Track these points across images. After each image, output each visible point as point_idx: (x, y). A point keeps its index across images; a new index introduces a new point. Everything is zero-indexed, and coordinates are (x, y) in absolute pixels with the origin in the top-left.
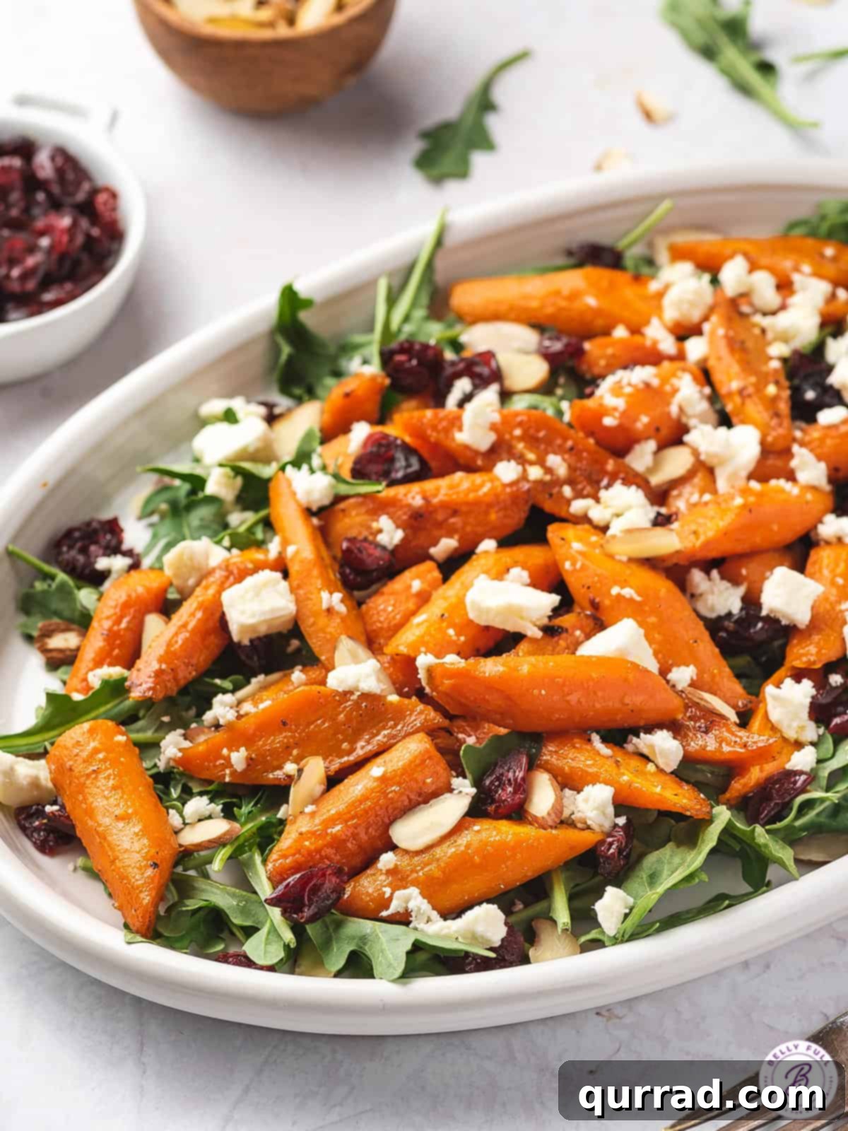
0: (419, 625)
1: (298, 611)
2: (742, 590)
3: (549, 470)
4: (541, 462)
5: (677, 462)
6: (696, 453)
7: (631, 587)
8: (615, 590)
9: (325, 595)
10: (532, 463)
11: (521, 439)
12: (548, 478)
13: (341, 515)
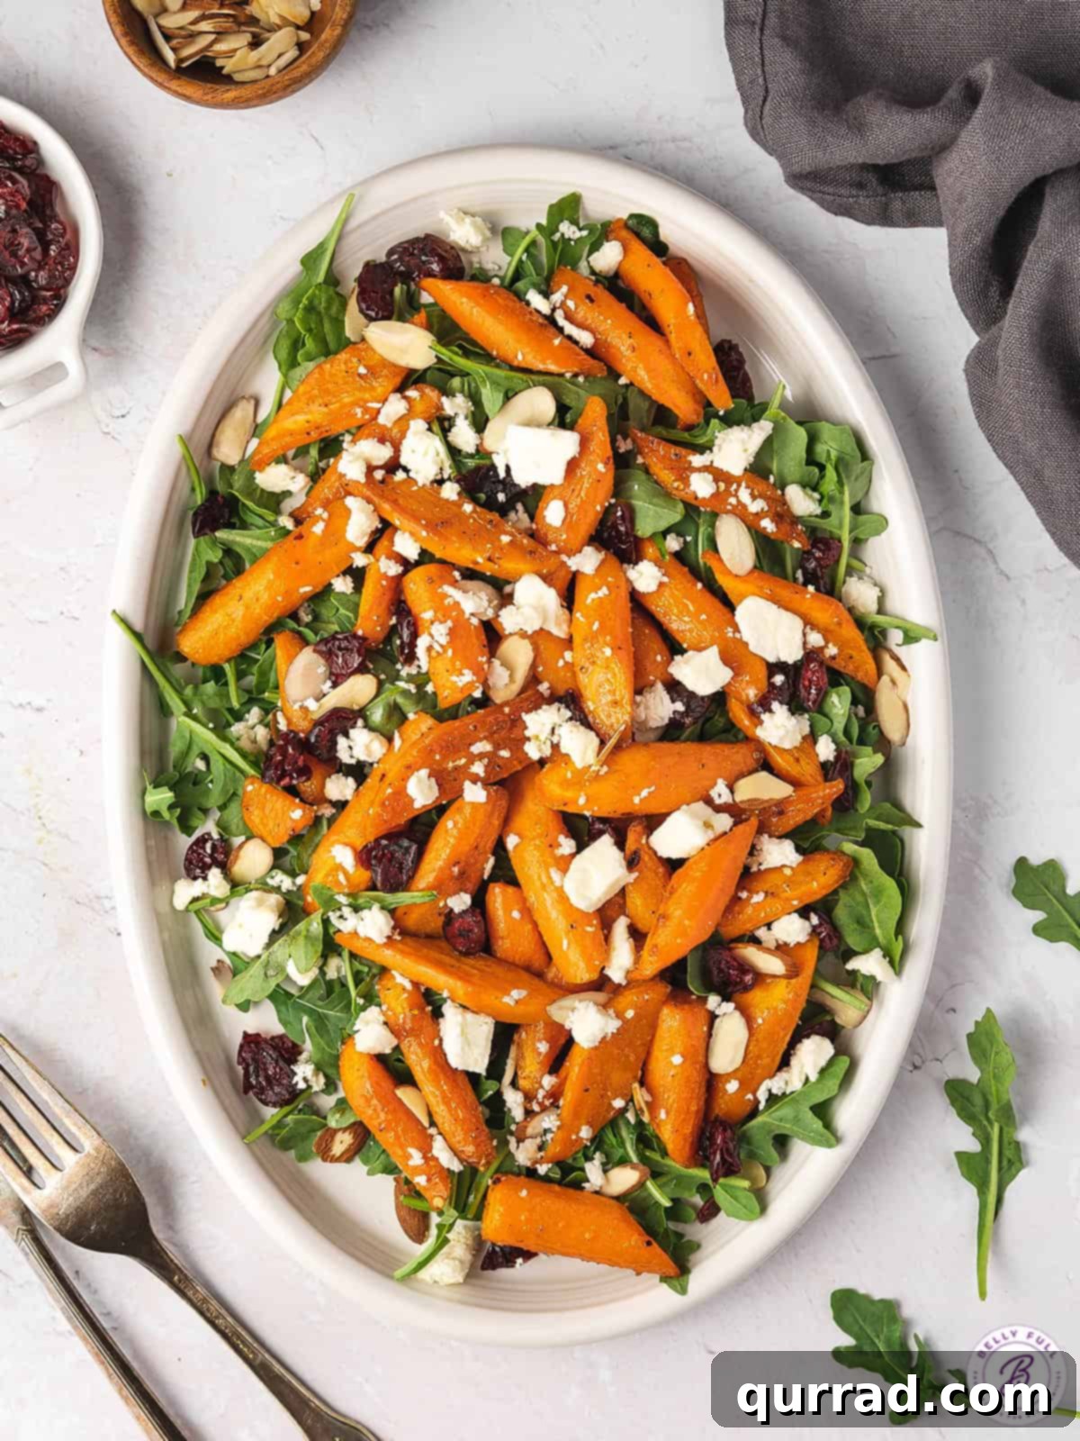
0: (568, 948)
1: (494, 1018)
2: (659, 687)
3: (481, 756)
4: (472, 759)
5: (519, 653)
6: (523, 634)
7: (644, 788)
8: (637, 800)
9: (506, 999)
10: (467, 766)
11: (445, 758)
12: (486, 761)
13: (406, 917)
